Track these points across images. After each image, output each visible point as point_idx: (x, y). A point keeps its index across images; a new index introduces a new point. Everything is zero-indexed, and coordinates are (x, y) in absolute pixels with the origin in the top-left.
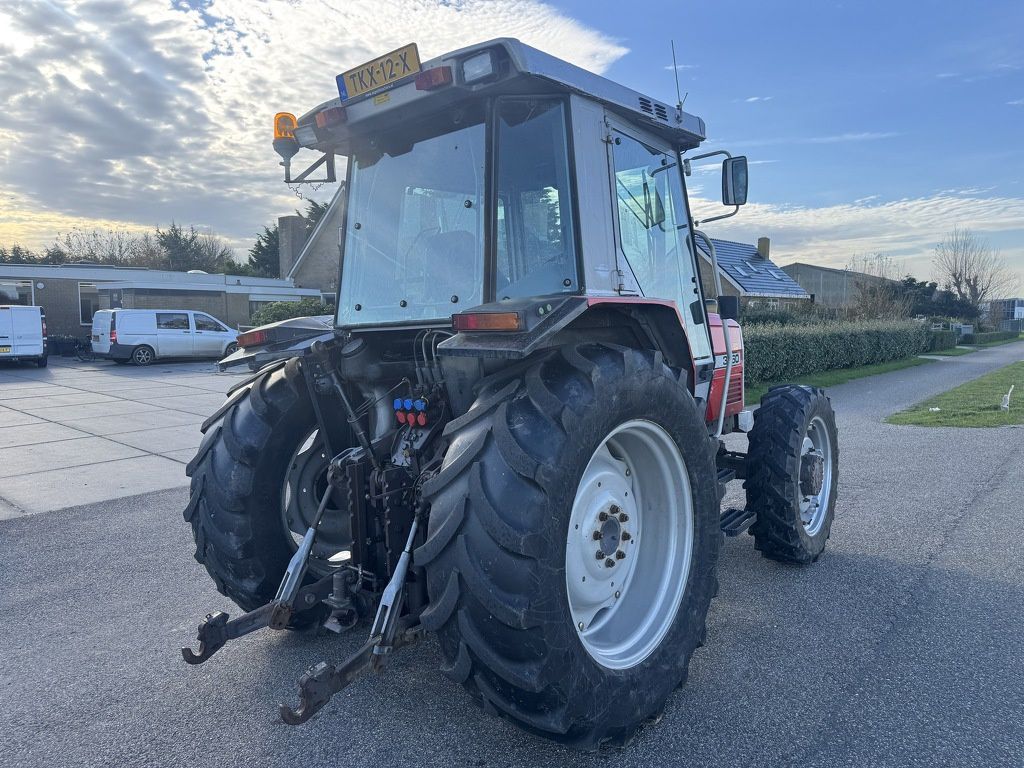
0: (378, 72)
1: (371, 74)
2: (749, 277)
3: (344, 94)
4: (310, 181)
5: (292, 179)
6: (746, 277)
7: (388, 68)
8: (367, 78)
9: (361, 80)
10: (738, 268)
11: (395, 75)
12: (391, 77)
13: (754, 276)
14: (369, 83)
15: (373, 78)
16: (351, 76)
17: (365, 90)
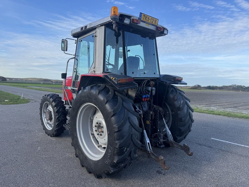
0: (150, 19)
3: (140, 18)
9: (146, 18)
12: (152, 22)
14: (147, 20)
15: (148, 20)
16: (144, 15)
17: (146, 21)
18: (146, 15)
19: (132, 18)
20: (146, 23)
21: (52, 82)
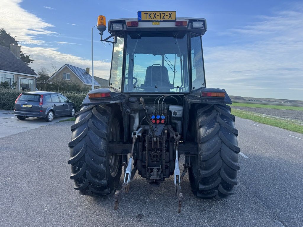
0: (158, 15)
1: (155, 15)
2: (85, 79)
3: (140, 18)
4: (109, 42)
5: (103, 39)
6: (84, 79)
7: (162, 16)
8: (152, 16)
9: (150, 16)
10: (82, 76)
11: (165, 18)
12: (163, 18)
13: (87, 79)
14: (152, 17)
15: (155, 16)
16: (145, 13)
17: (150, 19)
18: (148, 13)
19: (126, 21)
20: (151, 22)
21: (245, 100)
